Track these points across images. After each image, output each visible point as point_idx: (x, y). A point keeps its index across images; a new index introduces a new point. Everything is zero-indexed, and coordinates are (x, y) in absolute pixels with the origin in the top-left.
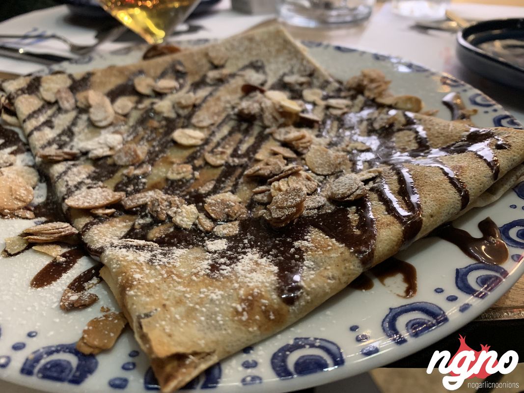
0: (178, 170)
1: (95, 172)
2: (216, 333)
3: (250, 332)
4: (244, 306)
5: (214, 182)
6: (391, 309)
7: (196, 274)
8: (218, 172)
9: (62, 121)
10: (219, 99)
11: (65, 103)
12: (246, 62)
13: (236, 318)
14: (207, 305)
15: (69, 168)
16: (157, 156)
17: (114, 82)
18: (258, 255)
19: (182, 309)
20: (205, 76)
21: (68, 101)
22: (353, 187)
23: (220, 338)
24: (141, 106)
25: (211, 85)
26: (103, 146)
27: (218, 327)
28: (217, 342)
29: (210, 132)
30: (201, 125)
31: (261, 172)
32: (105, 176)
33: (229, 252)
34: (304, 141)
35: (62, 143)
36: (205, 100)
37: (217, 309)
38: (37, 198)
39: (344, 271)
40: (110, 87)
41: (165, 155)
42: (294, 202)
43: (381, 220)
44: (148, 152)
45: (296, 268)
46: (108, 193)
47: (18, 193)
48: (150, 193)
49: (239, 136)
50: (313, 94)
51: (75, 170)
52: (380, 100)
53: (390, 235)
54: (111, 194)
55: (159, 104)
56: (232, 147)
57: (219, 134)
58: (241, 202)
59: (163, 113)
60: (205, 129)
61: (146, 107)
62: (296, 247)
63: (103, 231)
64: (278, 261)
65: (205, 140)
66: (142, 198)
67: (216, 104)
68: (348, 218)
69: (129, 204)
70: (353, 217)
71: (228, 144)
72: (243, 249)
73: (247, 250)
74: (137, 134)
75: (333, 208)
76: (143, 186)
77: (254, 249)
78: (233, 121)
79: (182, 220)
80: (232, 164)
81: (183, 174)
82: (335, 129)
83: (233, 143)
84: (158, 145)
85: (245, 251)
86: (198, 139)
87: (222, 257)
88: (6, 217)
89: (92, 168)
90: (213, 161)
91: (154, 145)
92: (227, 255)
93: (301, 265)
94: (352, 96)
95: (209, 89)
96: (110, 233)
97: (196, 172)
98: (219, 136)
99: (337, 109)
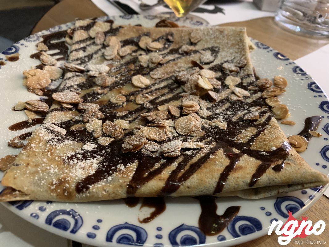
0: (117, 98)
1: (83, 83)
2: (36, 187)
3: (51, 195)
4: (57, 182)
5: (127, 112)
6: (126, 223)
7: (60, 157)
8: (136, 107)
9: (91, 49)
10: (176, 64)
11: (98, 40)
12: (210, 46)
13: (49, 186)
14: (45, 173)
15: (73, 77)
16: (117, 86)
17: (131, 35)
18: (98, 161)
19: (34, 169)
20: (180, 47)
21: (100, 39)
22: (171, 149)
23: (36, 191)
24: (134, 54)
25: (179, 54)
26: (97, 70)
27: (39, 186)
28: (33, 192)
29: (155, 82)
30: (153, 76)
31: (148, 118)
32: (85, 87)
33: (89, 153)
34: (190, 109)
35: (83, 61)
36: (168, 62)
37: (46, 177)
38: (53, 86)
39: (115, 191)
40: (127, 37)
41: (122, 87)
42: (135, 143)
43: (162, 175)
44: (115, 82)
45: (102, 178)
46: (76, 97)
47: (41, 81)
48: (94, 105)
49: (166, 91)
50: (233, 81)
51: (75, 78)
52: (268, 101)
53: (154, 185)
54: (76, 98)
55: (143, 56)
56: (156, 96)
57: (158, 85)
58: (127, 129)
59: (141, 62)
60: (154, 80)
61: (136, 55)
62: (117, 167)
63: (57, 115)
64: (101, 169)
65: (147, 86)
66: (88, 106)
67: (172, 67)
68: (154, 165)
69: (81, 106)
70: (157, 166)
71: (156, 93)
72: (97, 155)
73: (98, 157)
74: (120, 69)
75: (157, 155)
76: (96, 100)
77: (101, 158)
78: (172, 80)
79: (89, 126)
80: (144, 106)
81: (118, 101)
82: (224, 108)
83: (159, 93)
84: (123, 80)
85: (96, 157)
86: (144, 84)
87: (83, 154)
88: (30, 91)
89: (84, 80)
90: (138, 100)
91: (122, 79)
92: (86, 154)
93: (106, 177)
94: (256, 90)
95: (177, 56)
96: (59, 118)
97: (125, 103)
98: (157, 86)
99: (237, 96)
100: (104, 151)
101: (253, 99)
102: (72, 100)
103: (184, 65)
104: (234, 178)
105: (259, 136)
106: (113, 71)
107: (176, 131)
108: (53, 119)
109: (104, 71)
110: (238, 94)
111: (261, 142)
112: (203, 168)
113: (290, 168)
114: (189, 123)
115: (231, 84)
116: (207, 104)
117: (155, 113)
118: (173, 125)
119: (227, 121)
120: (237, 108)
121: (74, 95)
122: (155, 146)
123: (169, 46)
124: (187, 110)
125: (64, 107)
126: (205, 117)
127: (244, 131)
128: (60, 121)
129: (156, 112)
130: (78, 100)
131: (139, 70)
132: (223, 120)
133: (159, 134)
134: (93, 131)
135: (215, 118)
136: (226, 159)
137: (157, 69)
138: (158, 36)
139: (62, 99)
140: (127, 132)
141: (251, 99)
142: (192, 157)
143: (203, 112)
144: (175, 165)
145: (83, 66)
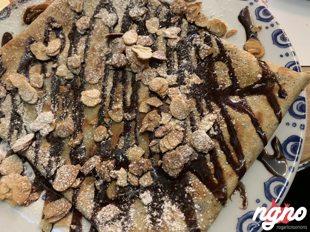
0: (99, 134)
1: (52, 148)
5: (123, 138)
6: (238, 219)
7: (148, 230)
9: (6, 108)
10: (93, 50)
15: (36, 152)
17: (18, 56)
18: (170, 202)
20: (75, 28)
24: (48, 74)
25: (83, 35)
26: (45, 124)
30: (93, 82)
31: (149, 129)
32: (60, 150)
33: (155, 204)
35: (17, 126)
36: (85, 55)
38: (30, 176)
40: (18, 62)
41: (84, 118)
42: (178, 166)
43: (226, 170)
44: (73, 119)
45: (192, 212)
46: (71, 169)
47: (23, 188)
48: (93, 159)
49: (121, 86)
50: (153, 25)
51: (40, 151)
52: (199, 24)
53: (232, 184)
54: (73, 169)
55: (58, 69)
56: (121, 100)
57: (108, 87)
58: (144, 153)
59: (65, 76)
60: (98, 85)
61: (51, 73)
62: (187, 193)
63: (83, 199)
64: (181, 206)
65: (101, 96)
66: (90, 165)
67: (94, 55)
68: (208, 166)
69: (86, 172)
70: (210, 165)
71: (118, 97)
72: (161, 198)
73: (163, 199)
74: (58, 102)
75: (198, 155)
76: (85, 152)
77: (166, 197)
78: (112, 71)
79: (121, 183)
80: (128, 119)
81: (103, 135)
82: (176, 60)
83: (120, 95)
84: (76, 110)
85: (162, 200)
86: (98, 98)
87: (154, 209)
88: (27, 205)
89: (49, 145)
90: (116, 119)
91: (73, 110)
92: (155, 206)
93: (194, 208)
94: (179, 20)
95: (83, 39)
96: (88, 199)
97: (109, 131)
98: (109, 89)
99: (173, 39)
100: (160, 190)
101: (184, 30)
102: (73, 175)
103: (100, 44)
104: (267, 128)
105: (235, 70)
106: (56, 110)
107: (179, 120)
108: (88, 207)
109: (51, 119)
110: (173, 37)
111: (243, 76)
112: (242, 138)
113: (290, 88)
114: (181, 105)
115: (156, 30)
116: (162, 69)
117: (146, 120)
118: (171, 117)
119: (193, 72)
120: (185, 51)
121: (66, 169)
122: (186, 149)
123: (63, 34)
124: (163, 92)
125: (76, 187)
126: (176, 83)
127: (215, 72)
128: (92, 201)
129: (146, 117)
130: (76, 170)
131: (72, 86)
132: (189, 73)
133: (176, 136)
134: (128, 182)
135: (182, 77)
136: (243, 115)
137: (85, 70)
138: (43, 33)
139: (66, 184)
140: (148, 155)
141: (184, 32)
142: (220, 134)
143: (170, 80)
144: (220, 153)
145: (24, 131)
